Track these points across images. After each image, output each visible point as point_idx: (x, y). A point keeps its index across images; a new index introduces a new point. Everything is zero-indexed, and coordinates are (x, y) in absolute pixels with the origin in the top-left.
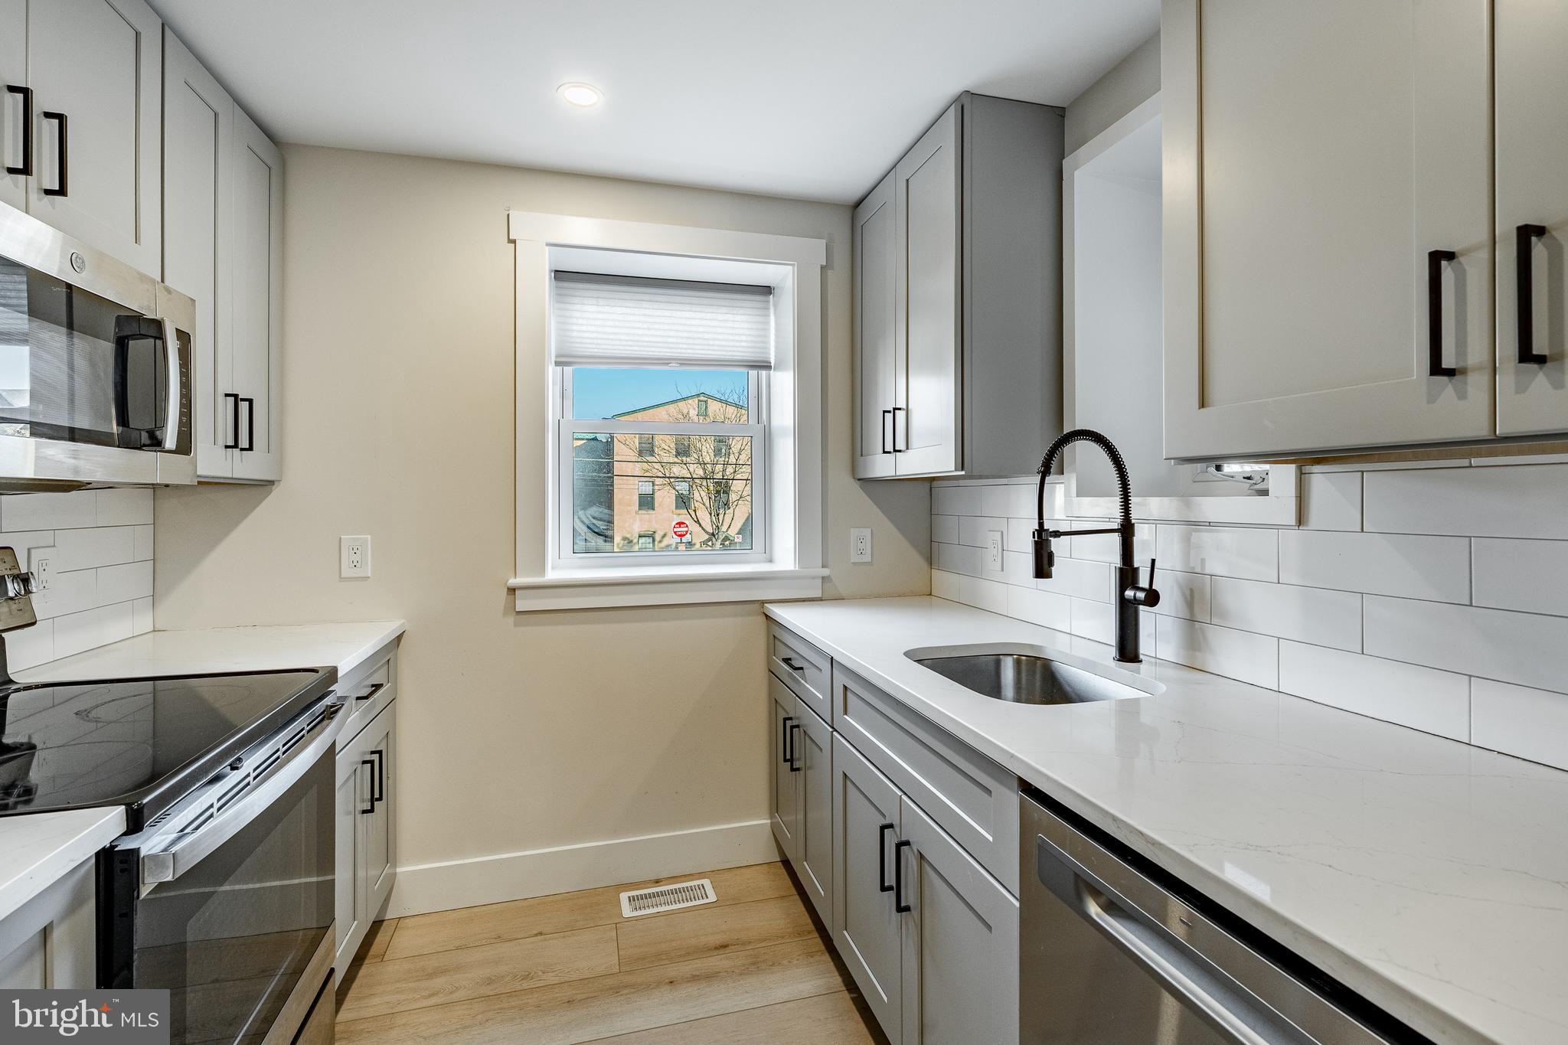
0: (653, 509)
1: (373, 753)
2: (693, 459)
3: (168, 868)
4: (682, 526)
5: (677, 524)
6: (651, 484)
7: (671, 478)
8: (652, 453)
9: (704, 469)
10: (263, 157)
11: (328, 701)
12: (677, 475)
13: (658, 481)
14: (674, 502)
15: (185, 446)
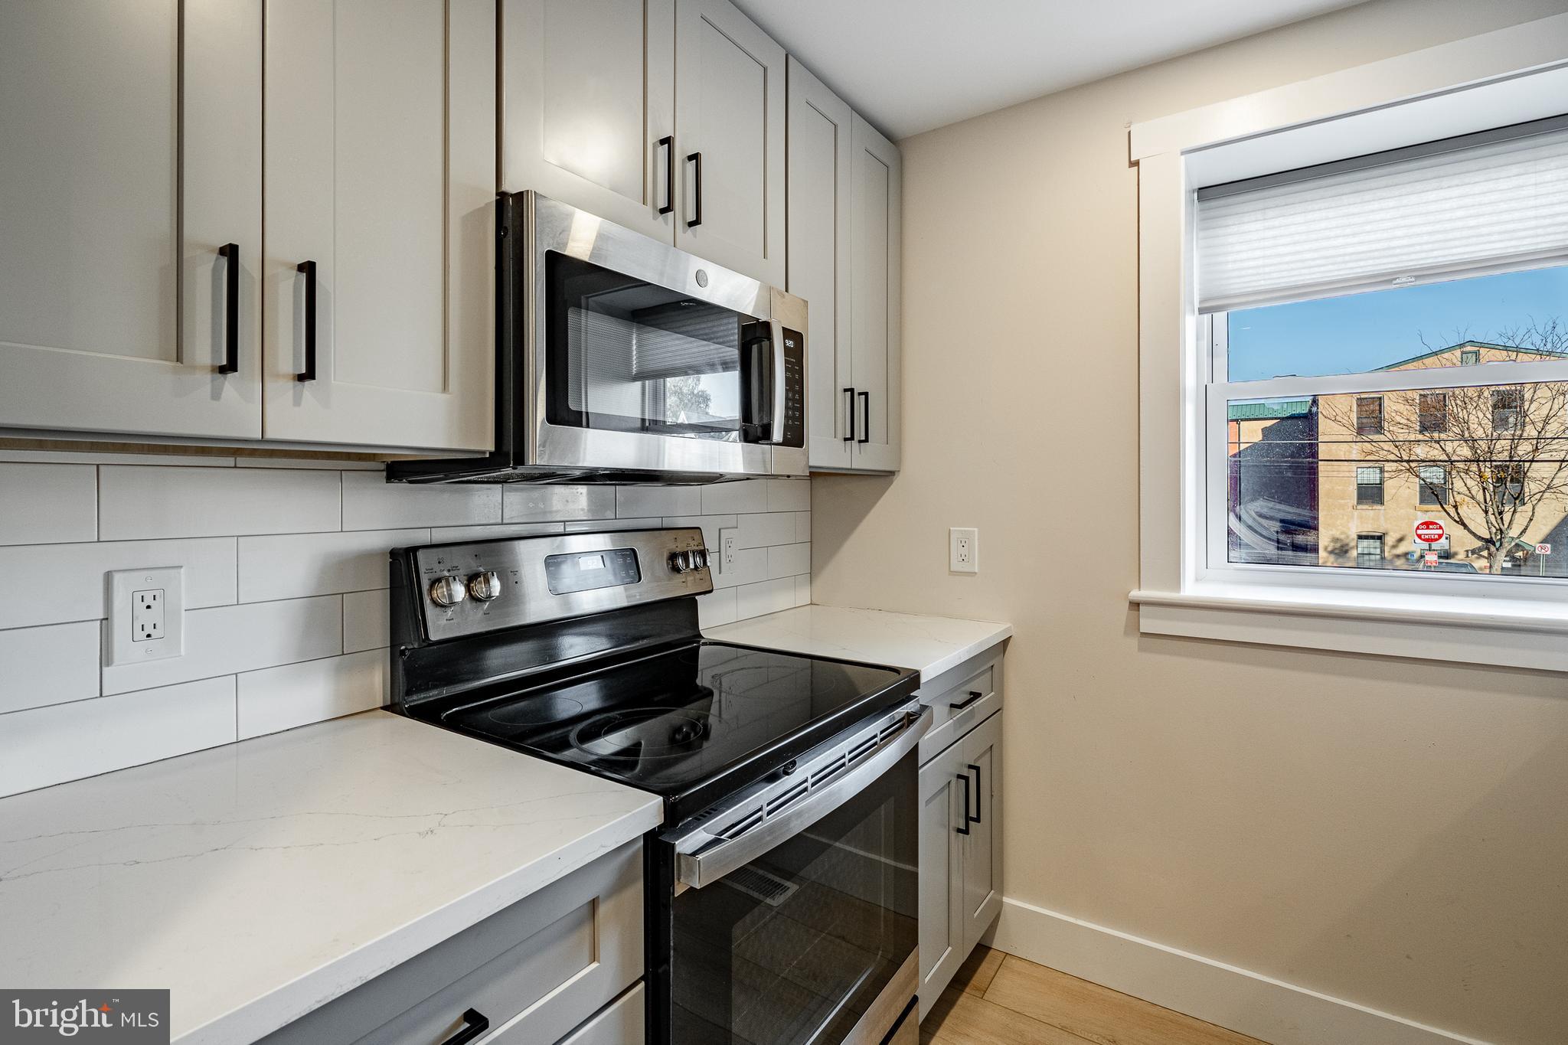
0: (1382, 503)
1: (970, 767)
2: (1451, 434)
3: (694, 873)
4: (1431, 527)
5: (1422, 524)
6: (1378, 471)
7: (1412, 461)
8: (1379, 429)
9: (1473, 448)
10: (881, 159)
11: (910, 707)
12: (1422, 456)
13: (1388, 466)
14: (1418, 494)
15: (795, 437)
